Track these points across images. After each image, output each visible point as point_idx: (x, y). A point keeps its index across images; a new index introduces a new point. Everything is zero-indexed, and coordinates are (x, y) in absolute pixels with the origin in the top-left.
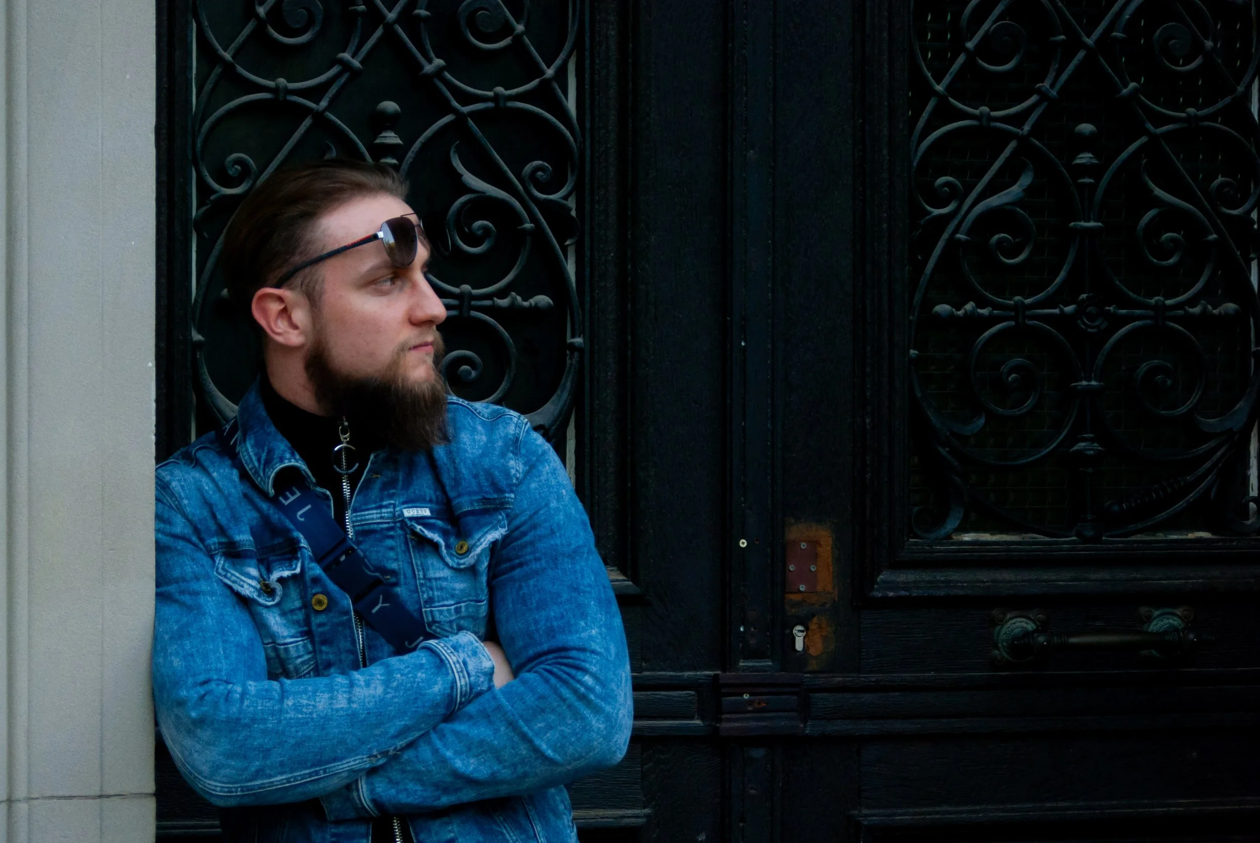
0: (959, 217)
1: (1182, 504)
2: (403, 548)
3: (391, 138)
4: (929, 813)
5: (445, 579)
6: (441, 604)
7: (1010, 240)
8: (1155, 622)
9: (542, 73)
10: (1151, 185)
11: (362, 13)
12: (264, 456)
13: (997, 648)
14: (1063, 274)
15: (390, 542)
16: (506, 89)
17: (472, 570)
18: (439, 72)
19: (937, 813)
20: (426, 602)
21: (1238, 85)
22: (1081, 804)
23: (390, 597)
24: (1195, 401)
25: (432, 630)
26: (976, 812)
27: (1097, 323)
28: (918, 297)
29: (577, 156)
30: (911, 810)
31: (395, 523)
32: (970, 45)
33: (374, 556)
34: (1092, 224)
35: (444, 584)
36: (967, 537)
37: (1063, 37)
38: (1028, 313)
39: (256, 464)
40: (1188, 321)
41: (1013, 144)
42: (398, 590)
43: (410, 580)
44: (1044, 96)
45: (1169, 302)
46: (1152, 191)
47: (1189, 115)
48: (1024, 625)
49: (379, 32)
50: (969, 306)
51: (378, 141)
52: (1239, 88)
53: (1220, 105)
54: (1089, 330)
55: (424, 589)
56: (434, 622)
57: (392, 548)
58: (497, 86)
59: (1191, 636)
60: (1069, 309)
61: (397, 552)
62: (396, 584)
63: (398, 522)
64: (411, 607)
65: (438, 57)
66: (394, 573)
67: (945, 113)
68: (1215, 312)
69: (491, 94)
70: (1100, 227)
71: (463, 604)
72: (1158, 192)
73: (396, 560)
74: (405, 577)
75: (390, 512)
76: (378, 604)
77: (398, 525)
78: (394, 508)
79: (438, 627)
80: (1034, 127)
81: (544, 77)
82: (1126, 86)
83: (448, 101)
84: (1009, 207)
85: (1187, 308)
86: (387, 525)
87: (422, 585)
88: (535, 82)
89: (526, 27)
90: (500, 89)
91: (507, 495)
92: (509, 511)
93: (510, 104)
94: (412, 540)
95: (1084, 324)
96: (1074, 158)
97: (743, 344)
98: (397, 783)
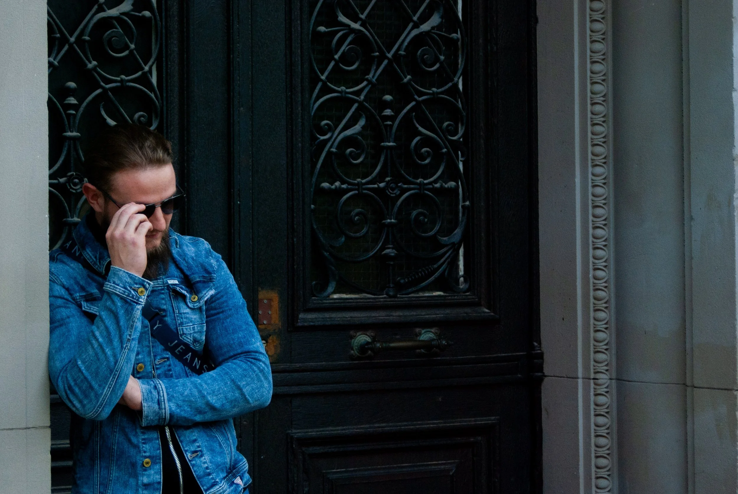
0: (332, 140)
1: (432, 279)
2: (169, 299)
3: (72, 100)
4: (323, 431)
5: (188, 313)
6: (186, 325)
7: (355, 152)
8: (422, 336)
9: (143, 69)
10: (418, 126)
11: (58, 38)
12: (98, 256)
13: (352, 349)
14: (379, 168)
15: (163, 296)
16: (126, 77)
17: (200, 309)
18: (94, 68)
19: (327, 431)
20: (179, 324)
21: (454, 77)
22: (390, 424)
23: (162, 322)
24: (437, 229)
25: (182, 338)
26: (344, 429)
27: (395, 192)
28: (314, 180)
29: (159, 110)
30: (315, 430)
31: (164, 286)
32: (336, 57)
33: (155, 302)
34: (391, 144)
35: (188, 316)
36: (336, 296)
37: (377, 54)
38: (364, 187)
39: (95, 260)
40: (434, 191)
41: (356, 105)
42: (166, 319)
43: (172, 314)
44: (370, 82)
45: (426, 182)
46: (418, 128)
47: (433, 91)
48: (365, 338)
49: (66, 47)
50: (337, 184)
51: (66, 102)
52: (455, 79)
53: (447, 87)
54: (392, 195)
55: (178, 318)
56: (183, 334)
57: (163, 299)
58: (123, 75)
59: (444, 342)
60: (382, 185)
61: (166, 300)
62: (165, 316)
63: (165, 286)
64: (173, 327)
65: (94, 60)
66: (164, 310)
67: (325, 90)
68: (446, 186)
69: (119, 79)
70: (395, 145)
71: (195, 326)
72: (421, 129)
73: (166, 304)
74: (170, 313)
75: (162, 282)
76: (157, 325)
77: (166, 287)
78: (163, 280)
79: (185, 336)
80: (366, 96)
81: (144, 71)
82: (406, 77)
83: (99, 83)
84: (355, 136)
85: (433, 184)
86: (161, 288)
87: (177, 316)
88: (140, 73)
89: (135, 45)
90: (123, 77)
91: (213, 275)
92: (214, 282)
93: (128, 84)
94: (172, 295)
95: (389, 192)
96: (382, 112)
97: (239, 203)
98: (181, 407)
